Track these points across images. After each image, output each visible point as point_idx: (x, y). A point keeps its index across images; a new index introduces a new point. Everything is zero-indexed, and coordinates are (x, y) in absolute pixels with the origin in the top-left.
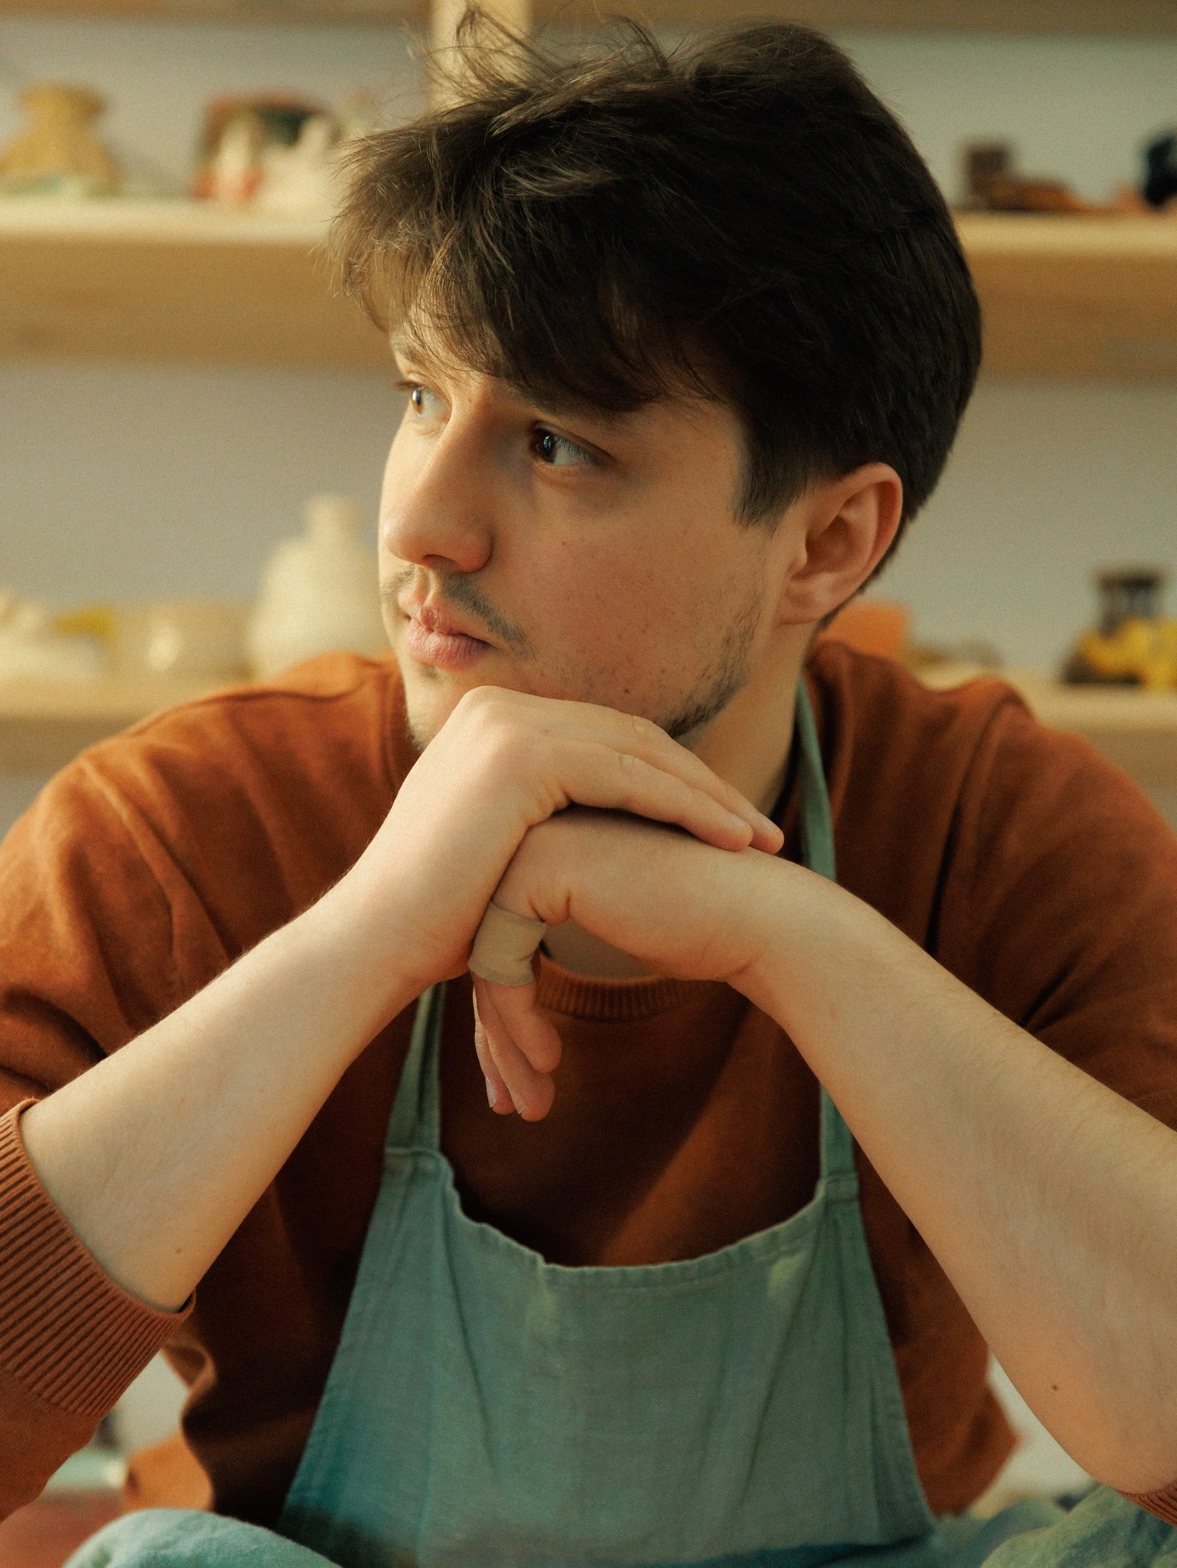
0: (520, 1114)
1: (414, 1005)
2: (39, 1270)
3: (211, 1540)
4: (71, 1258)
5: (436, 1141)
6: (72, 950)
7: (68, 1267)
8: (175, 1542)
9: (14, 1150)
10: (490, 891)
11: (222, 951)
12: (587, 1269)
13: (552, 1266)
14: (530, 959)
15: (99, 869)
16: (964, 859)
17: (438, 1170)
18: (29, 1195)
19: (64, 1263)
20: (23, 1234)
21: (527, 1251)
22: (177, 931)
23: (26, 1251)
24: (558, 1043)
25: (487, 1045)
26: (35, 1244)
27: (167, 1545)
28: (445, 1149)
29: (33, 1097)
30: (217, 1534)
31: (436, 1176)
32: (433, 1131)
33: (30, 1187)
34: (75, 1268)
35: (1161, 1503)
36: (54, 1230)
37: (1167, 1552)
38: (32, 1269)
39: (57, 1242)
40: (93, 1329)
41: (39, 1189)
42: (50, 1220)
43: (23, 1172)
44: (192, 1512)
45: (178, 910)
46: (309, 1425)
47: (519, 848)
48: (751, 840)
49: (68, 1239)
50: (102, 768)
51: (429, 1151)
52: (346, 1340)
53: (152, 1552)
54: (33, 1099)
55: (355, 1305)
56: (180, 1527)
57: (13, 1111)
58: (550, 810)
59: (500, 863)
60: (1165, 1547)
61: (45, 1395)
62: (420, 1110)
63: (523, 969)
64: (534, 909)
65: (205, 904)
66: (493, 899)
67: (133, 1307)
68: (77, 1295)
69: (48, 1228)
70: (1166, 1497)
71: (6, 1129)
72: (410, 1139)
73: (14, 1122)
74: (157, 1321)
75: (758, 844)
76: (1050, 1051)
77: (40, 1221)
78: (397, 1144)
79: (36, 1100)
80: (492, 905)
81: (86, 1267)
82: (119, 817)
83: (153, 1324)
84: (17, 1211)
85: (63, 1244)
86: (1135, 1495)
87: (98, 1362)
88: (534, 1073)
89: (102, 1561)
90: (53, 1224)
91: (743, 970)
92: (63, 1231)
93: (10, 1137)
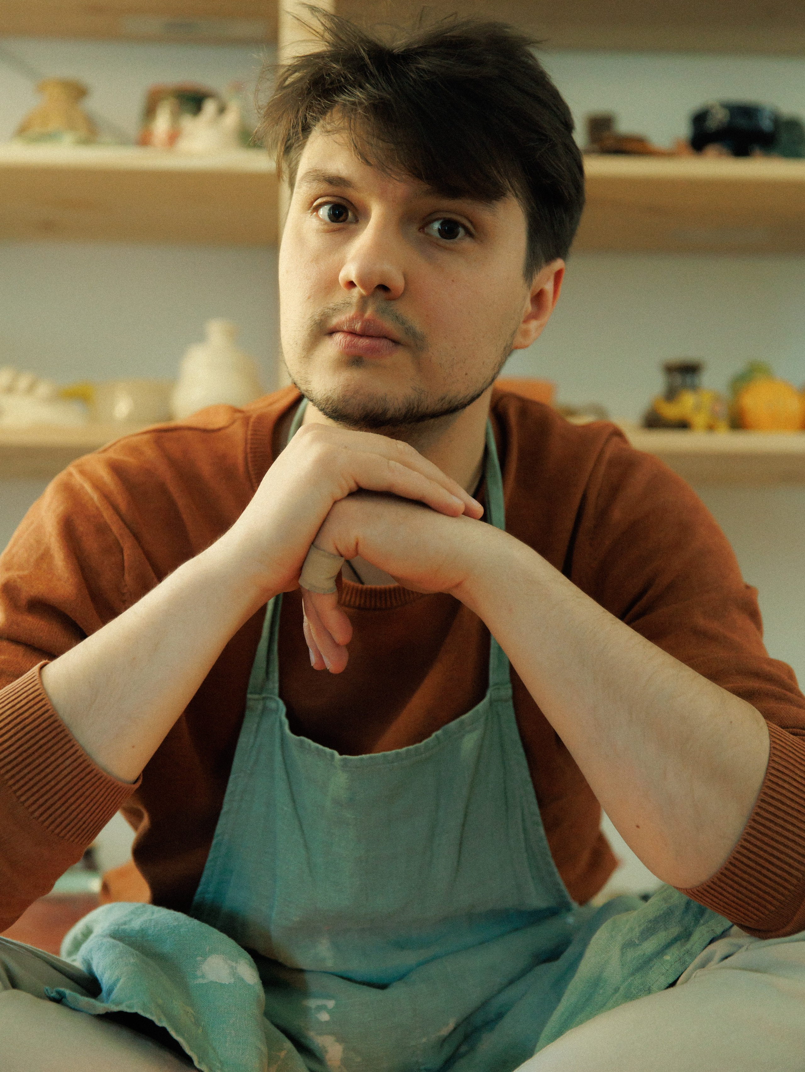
0: (329, 670)
1: (263, 610)
2: (52, 758)
3: (151, 920)
4: (72, 751)
5: (277, 691)
6: (66, 575)
7: (70, 756)
8: (130, 921)
9: (38, 689)
10: (312, 539)
11: (153, 575)
12: (364, 756)
13: (343, 756)
14: (334, 579)
15: (81, 529)
16: (588, 523)
17: (277, 707)
18: (46, 715)
19: (68, 754)
20: (43, 737)
21: (327, 750)
22: (126, 564)
23: (45, 748)
24: (350, 629)
25: (310, 630)
26: (50, 744)
27: (125, 923)
28: (281, 696)
29: (47, 660)
30: (155, 916)
31: (277, 710)
32: (274, 685)
33: (47, 711)
34: (74, 757)
35: (699, 894)
37: (703, 925)
38: (48, 758)
39: (63, 742)
40: (84, 793)
41: (53, 711)
42: (59, 730)
43: (43, 702)
44: (139, 904)
45: (127, 552)
46: (206, 856)
47: (328, 514)
48: (463, 511)
49: (70, 741)
50: (82, 472)
51: (272, 696)
52: (225, 808)
53: (117, 927)
54: (47, 661)
55: (231, 786)
56: (133, 912)
57: (36, 668)
58: (347, 492)
59: (318, 522)
60: (702, 922)
61: (57, 831)
62: (267, 673)
63: (331, 584)
64: (337, 549)
65: (143, 548)
66: (313, 543)
67: (107, 781)
68: (75, 773)
69: (58, 734)
70: (702, 891)
71: (33, 678)
72: (261, 689)
73: (37, 674)
74: (121, 789)
75: (468, 513)
76: (636, 633)
77: (53, 730)
78: (254, 693)
79: (49, 661)
80: (312, 546)
81: (81, 756)
82: (92, 499)
83: (119, 790)
84: (40, 725)
85: (66, 744)
86: (684, 889)
87: (87, 813)
88: (337, 645)
89: (87, 933)
90: (61, 732)
91: (458, 585)
92: (66, 736)
93: (36, 682)
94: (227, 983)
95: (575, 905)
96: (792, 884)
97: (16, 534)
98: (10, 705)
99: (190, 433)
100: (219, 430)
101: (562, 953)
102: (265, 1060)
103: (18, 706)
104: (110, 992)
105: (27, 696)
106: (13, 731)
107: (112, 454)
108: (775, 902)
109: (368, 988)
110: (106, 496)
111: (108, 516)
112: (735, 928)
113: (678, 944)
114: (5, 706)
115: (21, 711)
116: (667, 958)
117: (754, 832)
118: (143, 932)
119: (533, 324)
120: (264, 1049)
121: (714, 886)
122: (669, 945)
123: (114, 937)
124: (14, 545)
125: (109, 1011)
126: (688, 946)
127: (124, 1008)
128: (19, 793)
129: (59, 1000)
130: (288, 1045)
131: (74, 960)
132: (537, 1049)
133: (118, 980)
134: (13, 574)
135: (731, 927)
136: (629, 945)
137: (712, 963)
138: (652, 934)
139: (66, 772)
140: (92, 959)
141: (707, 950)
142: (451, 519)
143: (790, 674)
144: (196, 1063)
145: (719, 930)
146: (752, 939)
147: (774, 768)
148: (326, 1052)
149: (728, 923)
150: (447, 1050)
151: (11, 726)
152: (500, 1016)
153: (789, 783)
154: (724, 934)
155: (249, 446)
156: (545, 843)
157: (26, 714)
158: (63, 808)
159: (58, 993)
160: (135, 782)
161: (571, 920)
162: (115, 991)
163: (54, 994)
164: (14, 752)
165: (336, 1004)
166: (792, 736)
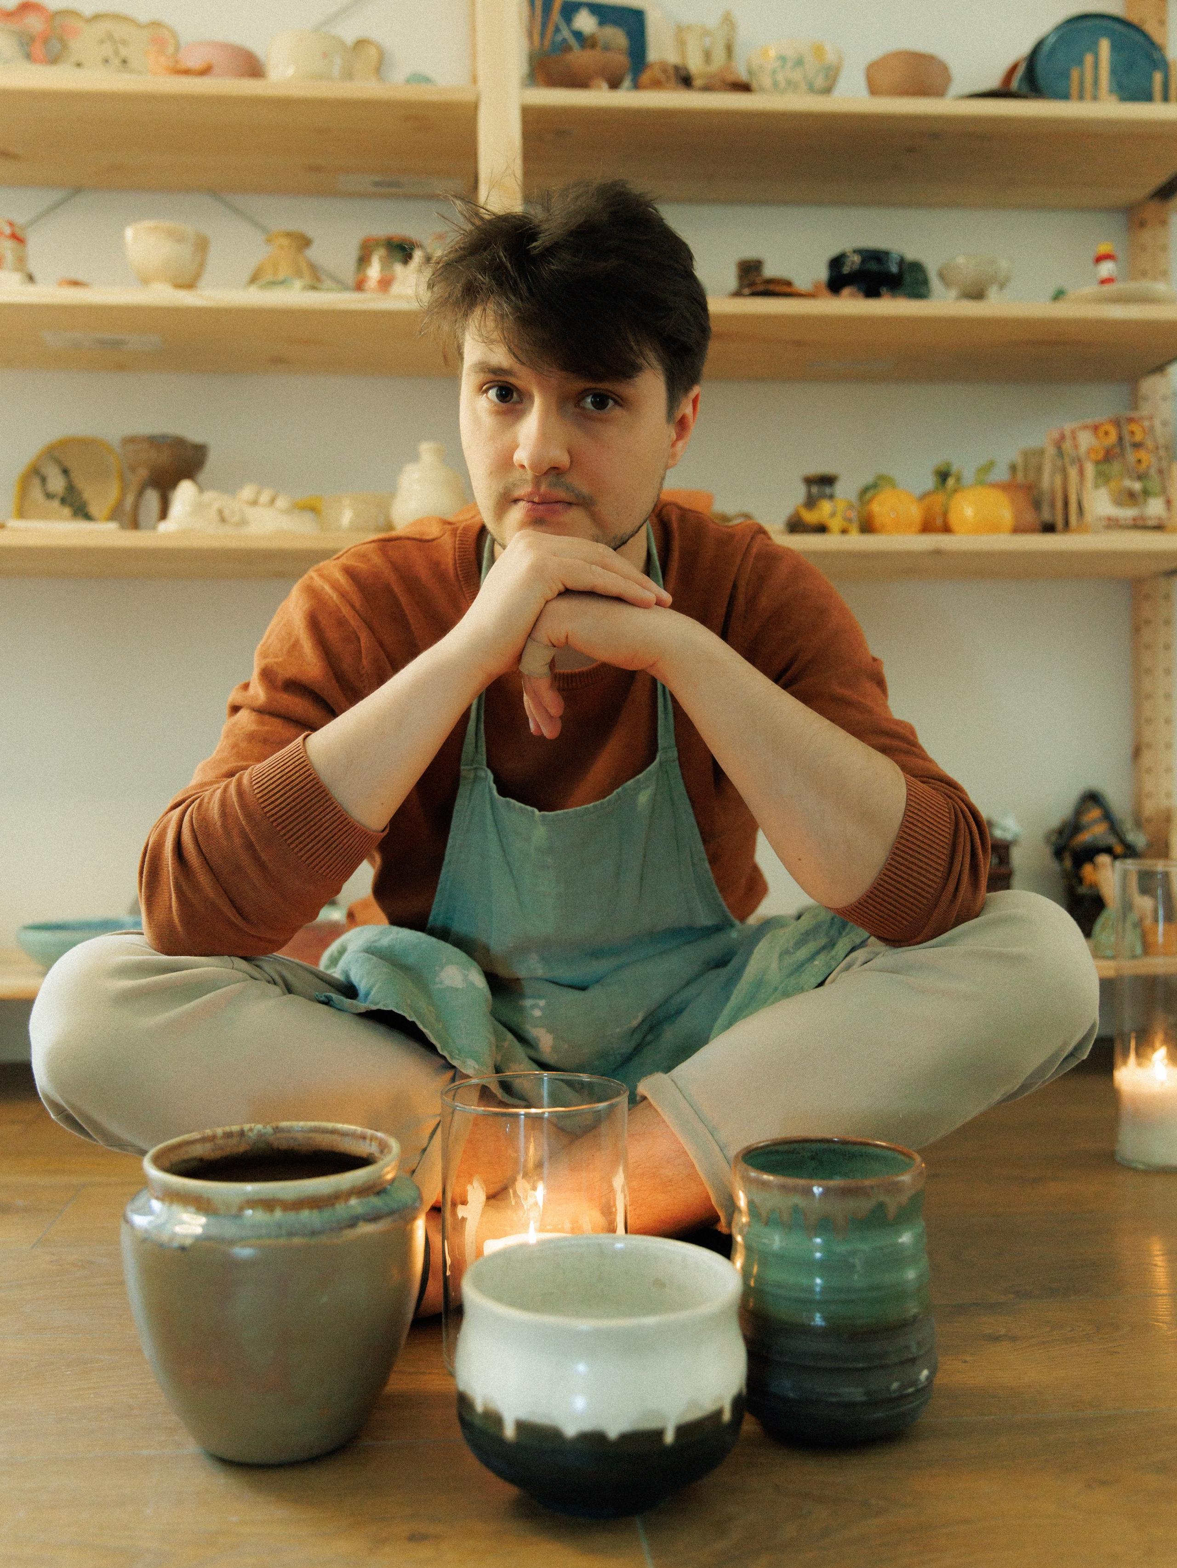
0: (546, 736)
3: (397, 938)
4: (332, 808)
5: (485, 762)
6: (315, 661)
7: (330, 812)
8: (379, 940)
9: (303, 757)
10: (529, 632)
12: (559, 812)
13: (542, 813)
14: (549, 665)
15: (324, 622)
17: (487, 775)
18: (311, 778)
21: (529, 808)
22: (363, 651)
24: (562, 703)
25: (529, 705)
26: (314, 801)
27: (373, 942)
28: (489, 766)
30: (400, 936)
31: (486, 778)
32: (483, 758)
33: (311, 774)
35: (847, 912)
36: (323, 794)
38: (313, 813)
39: (324, 800)
40: (342, 841)
41: (315, 775)
43: (307, 767)
45: (363, 642)
47: (542, 612)
48: (655, 602)
49: (330, 799)
50: (321, 576)
51: (482, 767)
53: (369, 944)
54: (309, 732)
55: (450, 842)
56: (381, 933)
57: (300, 738)
58: (557, 593)
59: (532, 619)
60: (844, 934)
61: (321, 871)
62: (477, 747)
63: (546, 669)
64: (550, 641)
66: (530, 636)
67: (360, 831)
69: (320, 793)
70: (849, 909)
71: (298, 747)
72: (472, 762)
73: (301, 743)
74: (373, 838)
75: (659, 603)
77: (316, 790)
78: (465, 765)
79: (311, 733)
80: (529, 639)
81: (339, 811)
82: (332, 598)
85: (327, 801)
86: (836, 909)
87: (345, 856)
88: (551, 717)
89: (342, 951)
90: (323, 792)
91: (653, 665)
92: (327, 795)
93: (300, 751)
94: (461, 987)
95: (737, 922)
96: (923, 904)
97: (269, 628)
98: (279, 770)
99: (407, 542)
100: (433, 540)
101: (729, 961)
102: (494, 1048)
103: (287, 771)
104: (367, 995)
105: (294, 763)
106: (282, 792)
107: (343, 560)
108: (908, 918)
109: (573, 990)
110: (343, 595)
111: (346, 611)
112: (873, 939)
113: (826, 951)
114: (276, 770)
115: (289, 775)
116: (816, 963)
117: (893, 863)
118: (390, 948)
119: (680, 444)
120: (493, 1039)
121: (860, 907)
122: (818, 953)
123: (367, 952)
124: (269, 638)
125: (369, 1010)
126: (833, 953)
127: (381, 1007)
128: (289, 842)
129: (328, 1002)
130: (510, 1036)
131: (334, 972)
132: (711, 1037)
133: (373, 985)
134: (271, 660)
135: (869, 938)
136: (786, 952)
137: (855, 967)
138: (803, 945)
139: (327, 824)
140: (350, 970)
141: (848, 958)
142: (646, 611)
143: (913, 732)
144: (439, 1051)
145: (858, 941)
146: (887, 948)
147: (910, 811)
148: (539, 1040)
149: (867, 934)
150: (637, 1037)
151: (281, 787)
152: (679, 1012)
153: (921, 823)
154: (863, 944)
155: (457, 554)
156: (711, 875)
157: (294, 777)
158: (326, 853)
159: (326, 997)
160: (383, 831)
161: (734, 935)
162: (372, 993)
163: (323, 999)
164: (284, 808)
165: (547, 1002)
166: (922, 784)
